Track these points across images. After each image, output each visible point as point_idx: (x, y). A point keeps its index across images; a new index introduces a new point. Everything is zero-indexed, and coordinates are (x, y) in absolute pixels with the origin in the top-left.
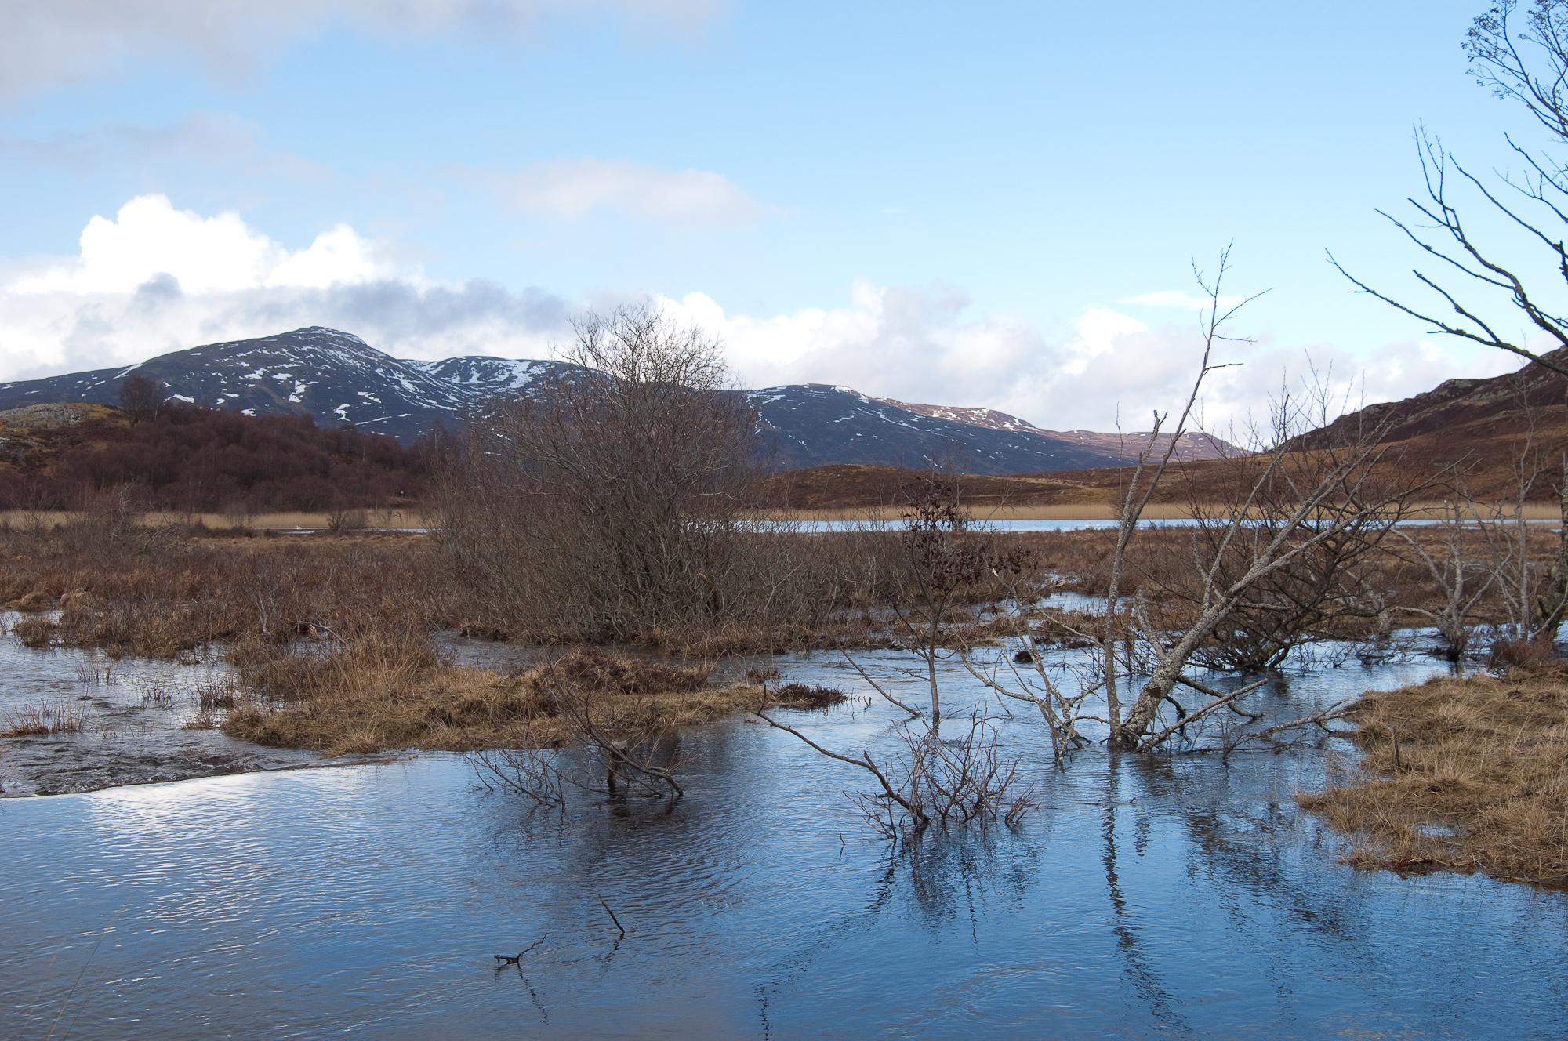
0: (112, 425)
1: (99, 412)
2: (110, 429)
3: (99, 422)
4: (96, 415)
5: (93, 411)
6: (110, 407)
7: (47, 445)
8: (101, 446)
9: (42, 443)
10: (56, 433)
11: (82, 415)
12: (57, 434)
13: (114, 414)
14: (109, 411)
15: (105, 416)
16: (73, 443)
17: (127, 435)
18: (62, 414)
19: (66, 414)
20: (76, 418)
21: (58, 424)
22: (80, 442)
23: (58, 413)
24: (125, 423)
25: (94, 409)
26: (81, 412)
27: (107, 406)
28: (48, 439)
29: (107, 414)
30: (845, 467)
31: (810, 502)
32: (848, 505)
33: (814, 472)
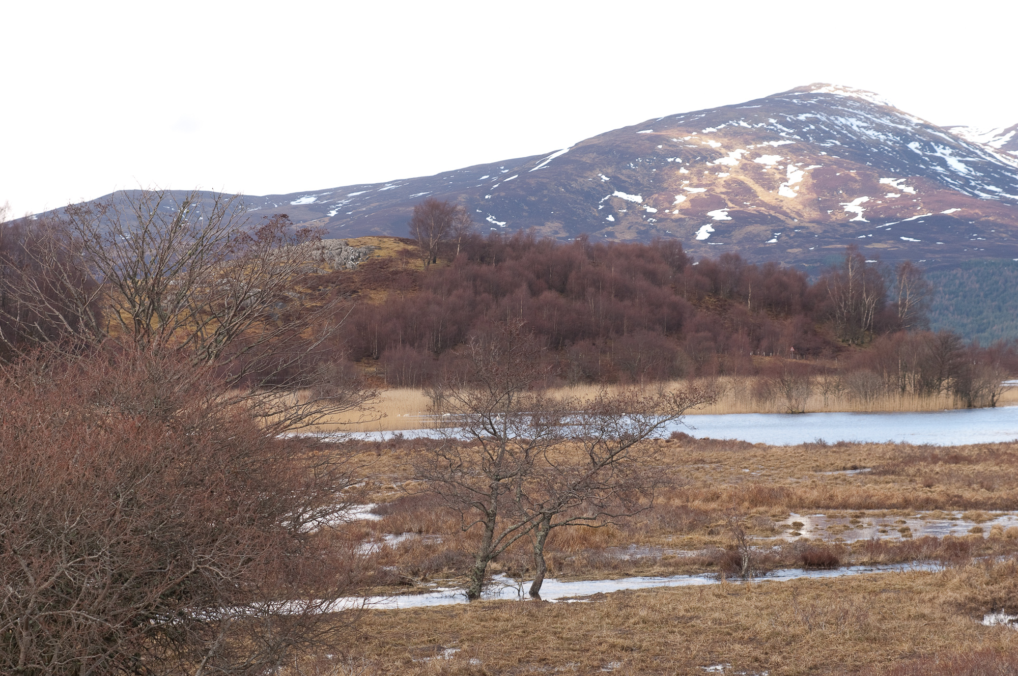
0: (401, 267)
1: (389, 248)
2: (396, 273)
3: (384, 264)
4: (382, 254)
5: (380, 248)
6: (404, 241)
7: (312, 298)
8: (379, 297)
9: (306, 294)
10: (327, 280)
11: (365, 254)
12: (328, 282)
13: (408, 251)
14: (402, 246)
15: (393, 254)
16: (345, 293)
17: (415, 280)
18: (339, 254)
19: (344, 253)
20: (357, 259)
21: (332, 268)
22: (354, 292)
23: (334, 253)
24: (417, 264)
25: (382, 246)
26: (363, 250)
27: (402, 240)
28: (314, 288)
29: (398, 252)
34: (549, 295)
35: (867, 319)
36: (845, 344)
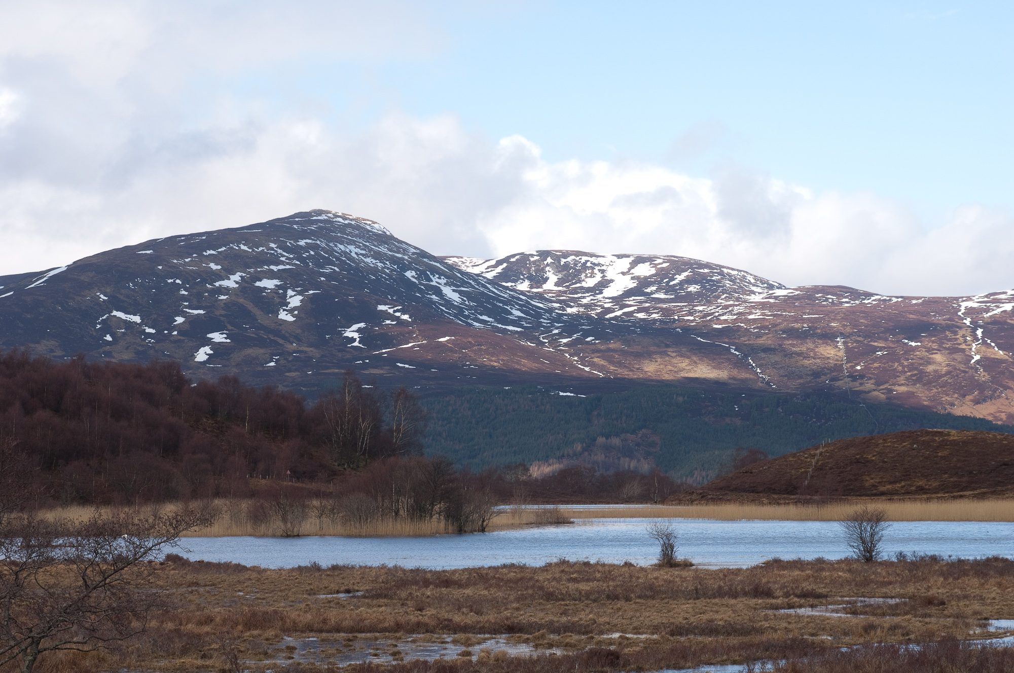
30: (928, 433)
31: (867, 484)
32: (921, 490)
33: (881, 441)
34: (43, 414)
35: (362, 443)
36: (341, 468)
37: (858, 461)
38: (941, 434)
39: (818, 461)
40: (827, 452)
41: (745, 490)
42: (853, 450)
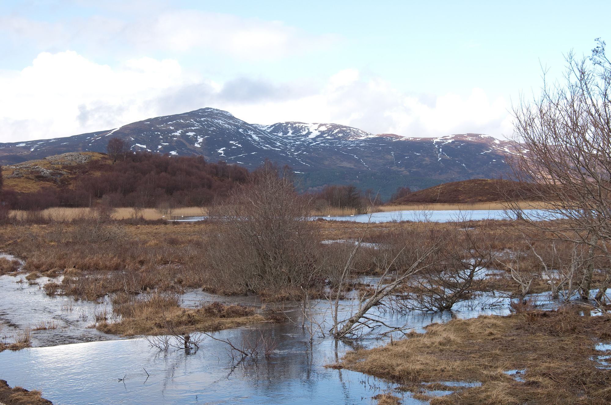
0: (103, 163)
1: (97, 156)
2: (102, 165)
3: (97, 162)
4: (95, 158)
5: (93, 156)
6: (102, 154)
7: (71, 174)
8: (98, 174)
9: (69, 173)
10: (75, 167)
13: (104, 157)
14: (102, 156)
15: (100, 159)
16: (84, 173)
17: (110, 168)
18: (79, 158)
20: (85, 160)
21: (76, 163)
22: (87, 172)
23: (76, 157)
24: (109, 162)
25: (94, 155)
26: (88, 157)
27: (100, 153)
28: (71, 171)
29: (101, 157)
30: (480, 180)
31: (460, 199)
32: (480, 201)
33: (463, 183)
37: (455, 191)
38: (484, 180)
39: (441, 190)
40: (443, 187)
41: (415, 201)
42: (453, 187)
